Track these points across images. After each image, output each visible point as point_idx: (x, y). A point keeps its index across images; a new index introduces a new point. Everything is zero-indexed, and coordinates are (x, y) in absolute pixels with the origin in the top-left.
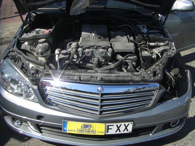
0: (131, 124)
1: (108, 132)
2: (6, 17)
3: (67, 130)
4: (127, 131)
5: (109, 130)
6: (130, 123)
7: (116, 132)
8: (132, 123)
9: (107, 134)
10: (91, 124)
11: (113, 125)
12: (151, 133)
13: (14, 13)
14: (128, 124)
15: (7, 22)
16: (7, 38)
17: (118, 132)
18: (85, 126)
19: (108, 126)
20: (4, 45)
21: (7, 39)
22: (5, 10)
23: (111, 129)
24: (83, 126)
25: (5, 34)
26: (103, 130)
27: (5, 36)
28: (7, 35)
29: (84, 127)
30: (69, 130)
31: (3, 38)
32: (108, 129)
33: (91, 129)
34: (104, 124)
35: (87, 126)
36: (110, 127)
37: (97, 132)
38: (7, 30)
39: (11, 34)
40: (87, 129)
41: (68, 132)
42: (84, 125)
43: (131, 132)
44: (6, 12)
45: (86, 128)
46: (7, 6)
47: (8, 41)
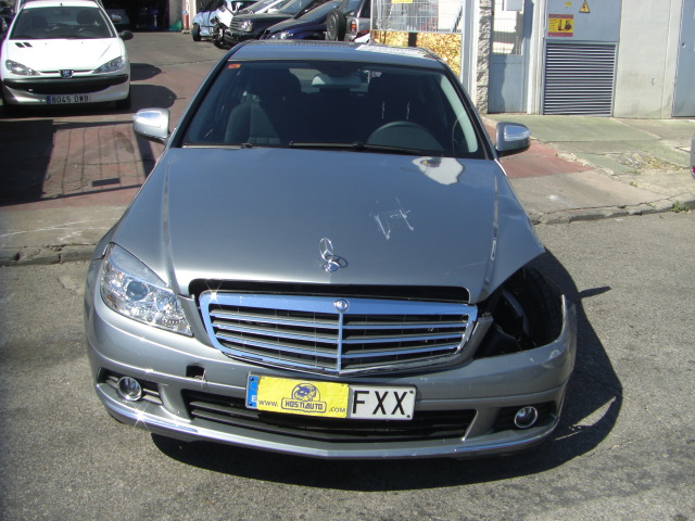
0: (412, 392)
1: (354, 411)
2: (66, 193)
3: (258, 403)
4: (403, 413)
5: (358, 405)
6: (407, 390)
7: (375, 412)
8: (414, 390)
9: (353, 416)
10: (316, 384)
11: (367, 392)
12: (463, 435)
13: (90, 184)
14: (405, 394)
15: (70, 204)
16: (74, 244)
17: (379, 415)
18: (302, 389)
19: (356, 393)
20: (66, 264)
21: (76, 248)
22: (64, 176)
23: (363, 402)
24: (298, 389)
25: (69, 236)
26: (344, 404)
27: (68, 239)
28: (72, 238)
29: (298, 392)
30: (262, 403)
31: (63, 246)
32: (356, 402)
33: (314, 399)
34: (346, 385)
35: (306, 390)
36: (360, 397)
37: (329, 408)
38: (74, 226)
39: (86, 235)
40: (305, 398)
41: (260, 407)
42: (298, 386)
43: (411, 418)
44: (65, 180)
45: (303, 395)
46: (69, 163)
47: (77, 254)
